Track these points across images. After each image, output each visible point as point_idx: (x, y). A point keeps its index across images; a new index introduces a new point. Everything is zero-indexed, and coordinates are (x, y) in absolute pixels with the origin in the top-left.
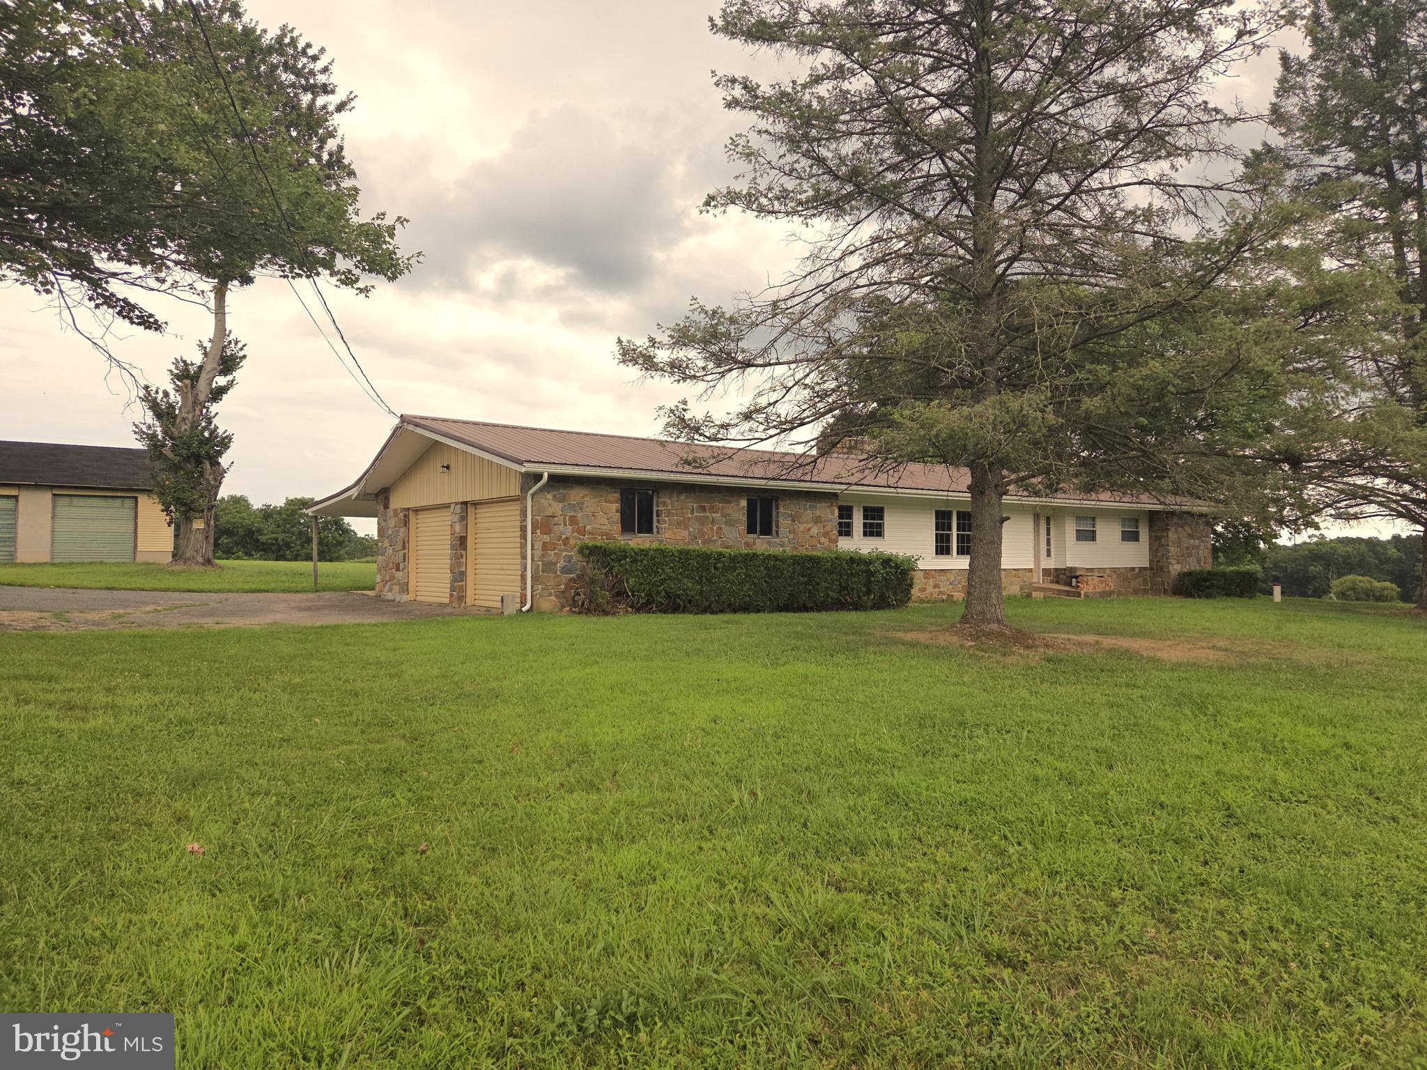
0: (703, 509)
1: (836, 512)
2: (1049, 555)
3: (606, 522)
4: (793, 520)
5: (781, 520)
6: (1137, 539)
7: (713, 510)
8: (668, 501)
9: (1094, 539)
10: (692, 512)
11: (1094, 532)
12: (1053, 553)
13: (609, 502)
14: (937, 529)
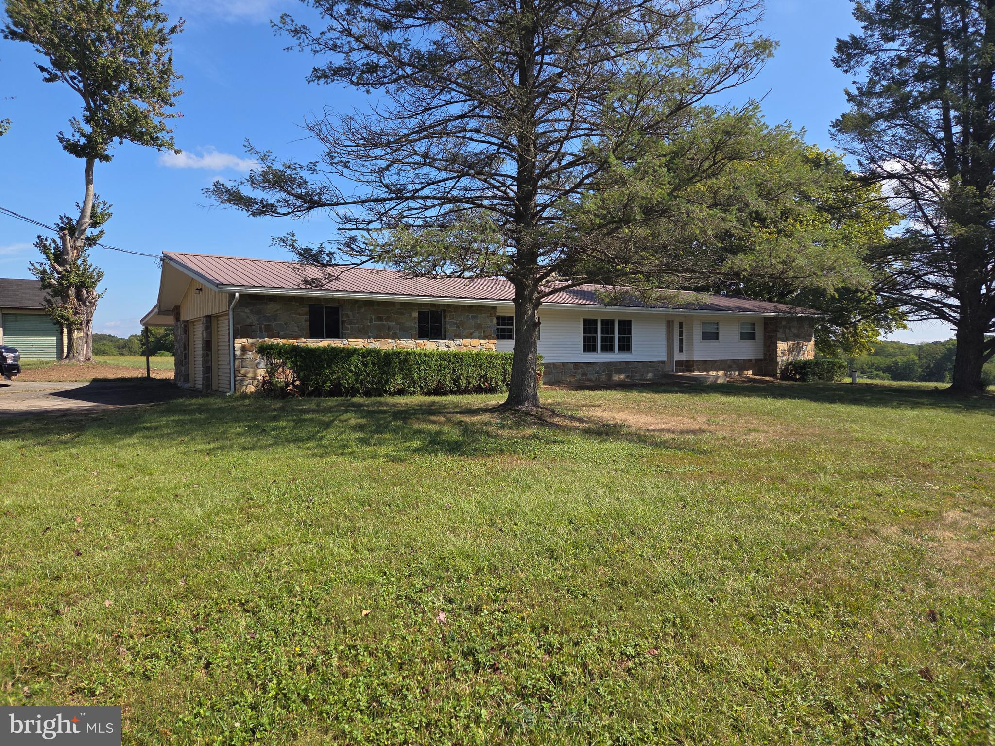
0: (380, 319)
1: (495, 321)
2: (681, 350)
3: (297, 329)
4: (458, 327)
5: (448, 326)
6: (754, 339)
7: (389, 319)
8: (350, 313)
9: (717, 339)
10: (371, 321)
11: (717, 334)
12: (684, 349)
13: (299, 314)
14: (584, 332)
